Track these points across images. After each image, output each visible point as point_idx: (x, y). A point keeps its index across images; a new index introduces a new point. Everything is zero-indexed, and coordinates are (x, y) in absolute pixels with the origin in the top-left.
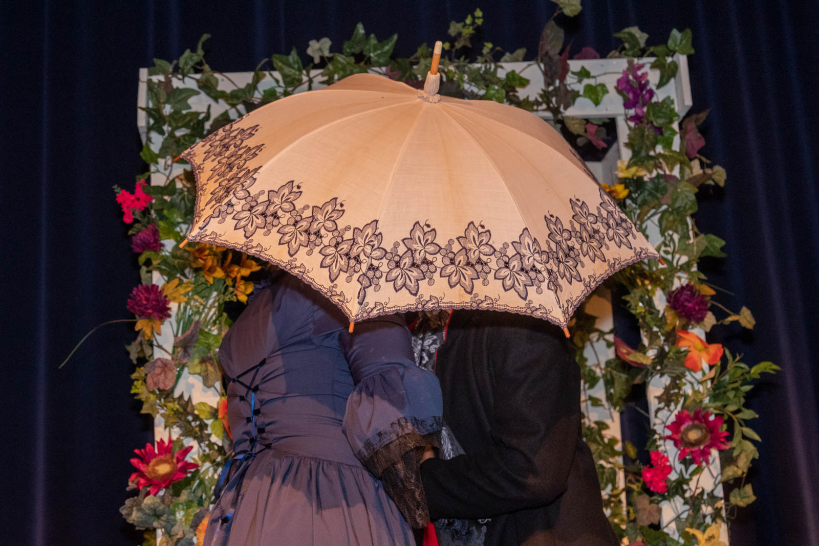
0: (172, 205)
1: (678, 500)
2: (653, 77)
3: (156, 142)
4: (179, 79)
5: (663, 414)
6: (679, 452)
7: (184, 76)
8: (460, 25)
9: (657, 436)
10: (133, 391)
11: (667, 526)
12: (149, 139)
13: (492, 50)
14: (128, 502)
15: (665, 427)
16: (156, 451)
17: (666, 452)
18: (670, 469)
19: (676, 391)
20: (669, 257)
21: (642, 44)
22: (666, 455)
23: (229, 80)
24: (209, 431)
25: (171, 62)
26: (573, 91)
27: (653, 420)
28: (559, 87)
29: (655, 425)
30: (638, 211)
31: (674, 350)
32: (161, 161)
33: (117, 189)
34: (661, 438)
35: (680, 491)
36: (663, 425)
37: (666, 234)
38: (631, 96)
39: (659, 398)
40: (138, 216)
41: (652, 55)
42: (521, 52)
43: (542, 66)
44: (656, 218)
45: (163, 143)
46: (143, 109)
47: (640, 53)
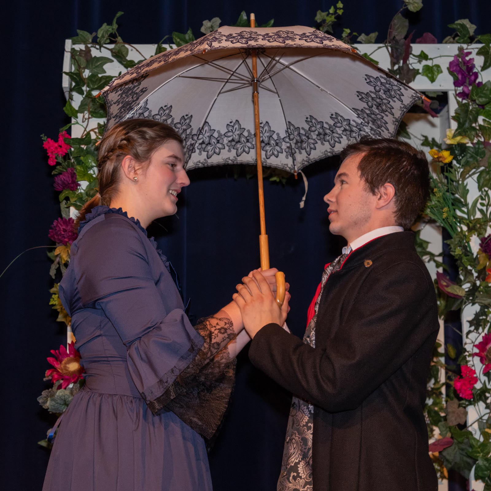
0: (88, 152)
1: (482, 405)
2: (479, 61)
3: (77, 100)
4: (97, 49)
5: (473, 336)
6: (484, 366)
7: (101, 46)
8: (324, 14)
9: (467, 354)
10: (50, 303)
11: (471, 425)
12: (71, 98)
13: (350, 34)
14: (44, 393)
15: (474, 346)
16: (68, 352)
17: (473, 366)
18: (476, 380)
19: (484, 317)
20: (484, 208)
21: (472, 32)
22: (473, 368)
23: (137, 50)
25: (91, 34)
26: (414, 69)
27: (465, 340)
28: (402, 66)
29: (466, 344)
30: (462, 170)
31: (484, 284)
32: (80, 116)
33: (44, 138)
34: (470, 355)
35: (483, 398)
36: (472, 344)
37: (483, 190)
38: (460, 77)
39: (471, 323)
40: (60, 159)
41: (479, 42)
42: (374, 35)
43: (390, 49)
44: (476, 176)
45: (82, 101)
46: (66, 73)
47: (469, 41)
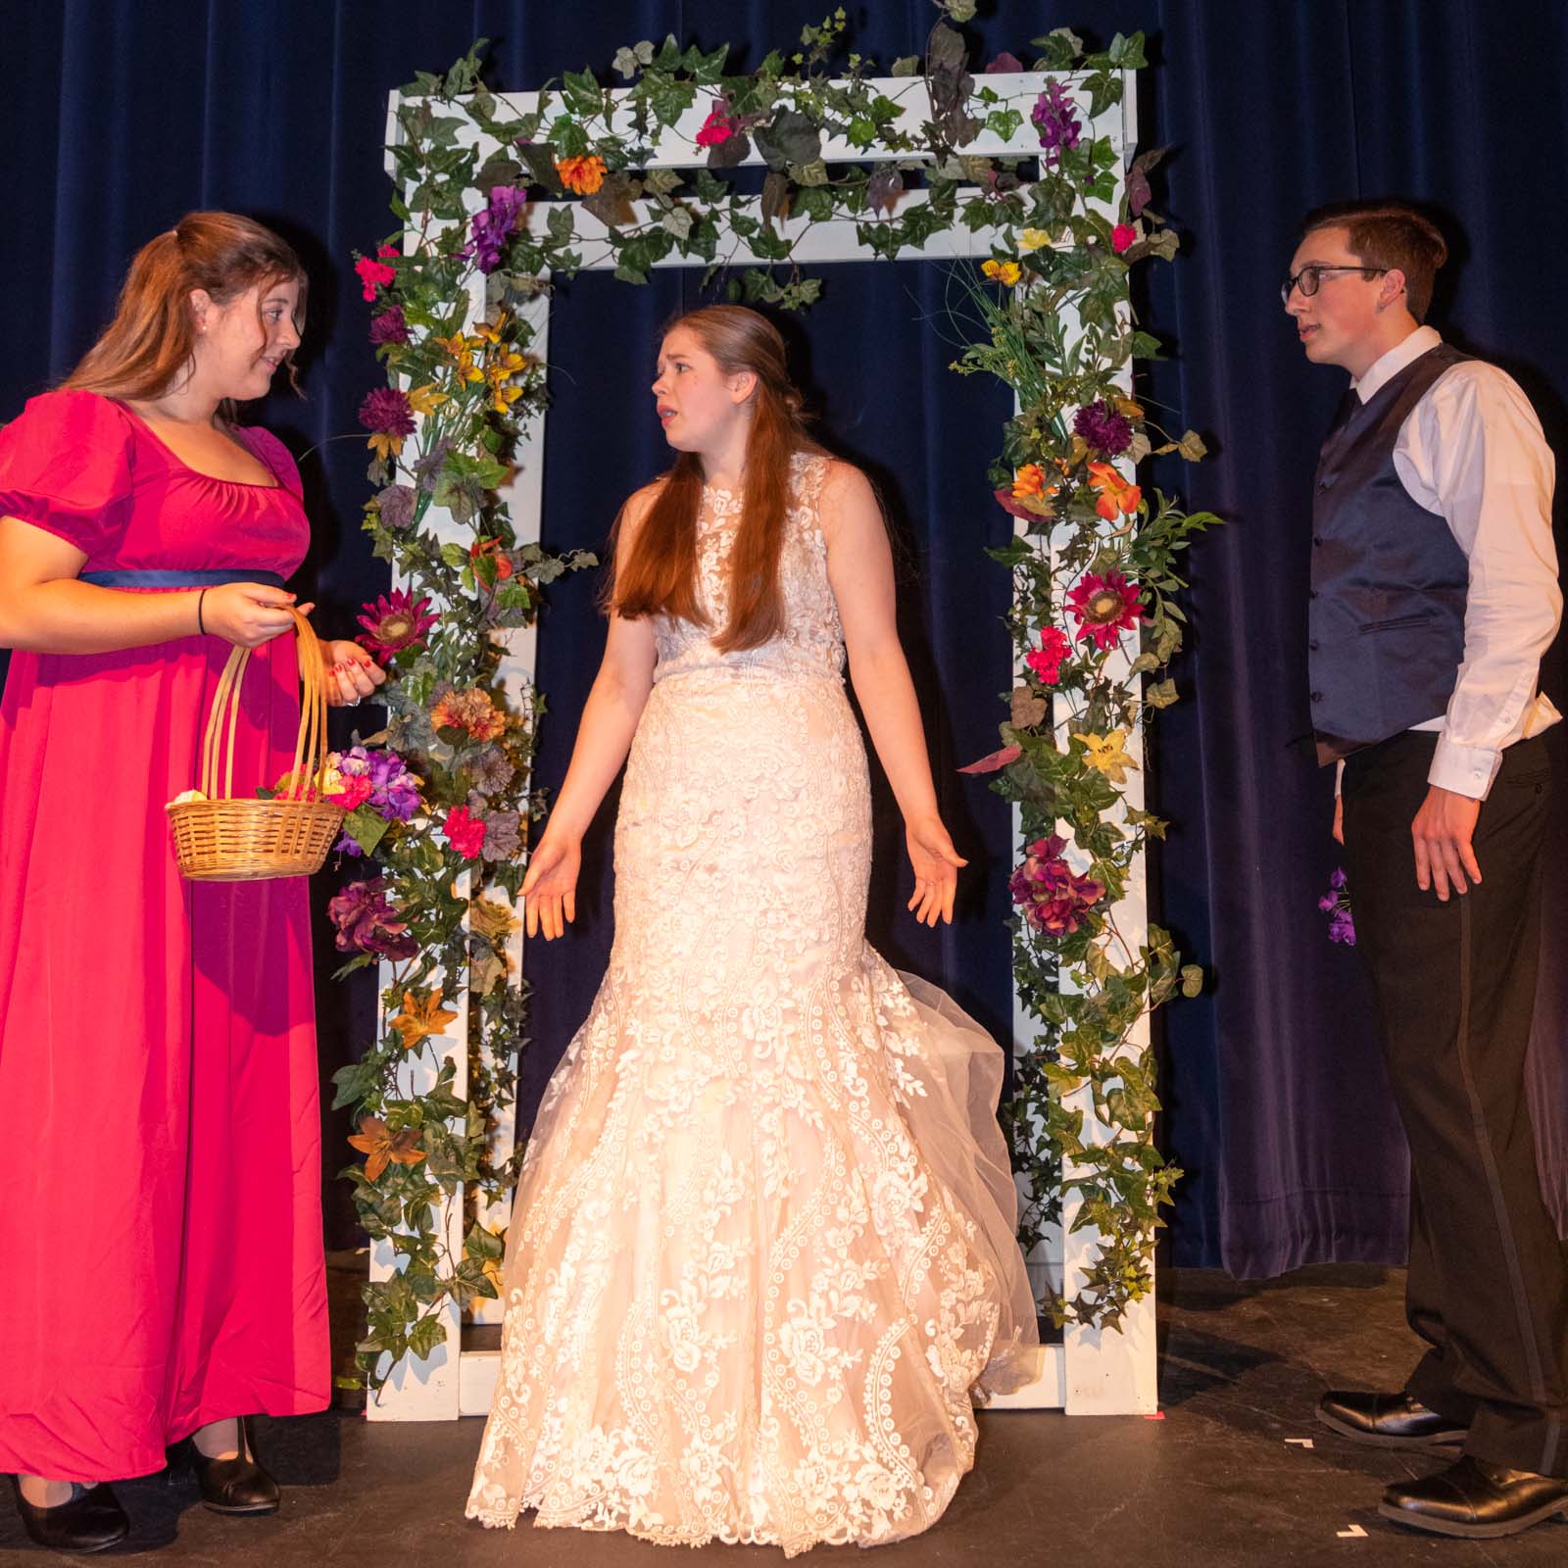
0: (426, 279)
1: (1078, 693)
2: (1083, 101)
4: (443, 104)
5: (1065, 575)
6: (1083, 629)
7: (450, 99)
8: (815, 30)
9: (1053, 606)
10: (364, 527)
11: (1057, 728)
13: (861, 63)
15: (1067, 593)
17: (1065, 627)
18: (1067, 652)
19: (1084, 545)
21: (1076, 51)
22: (1065, 632)
23: (509, 104)
24: (459, 582)
25: (437, 76)
26: (975, 119)
27: (1053, 583)
29: (1053, 590)
30: (1053, 292)
31: (1081, 490)
33: (357, 255)
34: (1057, 610)
35: (1080, 681)
36: (1063, 592)
37: (1088, 326)
38: (1049, 131)
39: (1063, 553)
40: (381, 292)
41: (1088, 67)
42: (911, 62)
43: (931, 85)
45: (418, 192)
46: (390, 148)
47: (1070, 65)
